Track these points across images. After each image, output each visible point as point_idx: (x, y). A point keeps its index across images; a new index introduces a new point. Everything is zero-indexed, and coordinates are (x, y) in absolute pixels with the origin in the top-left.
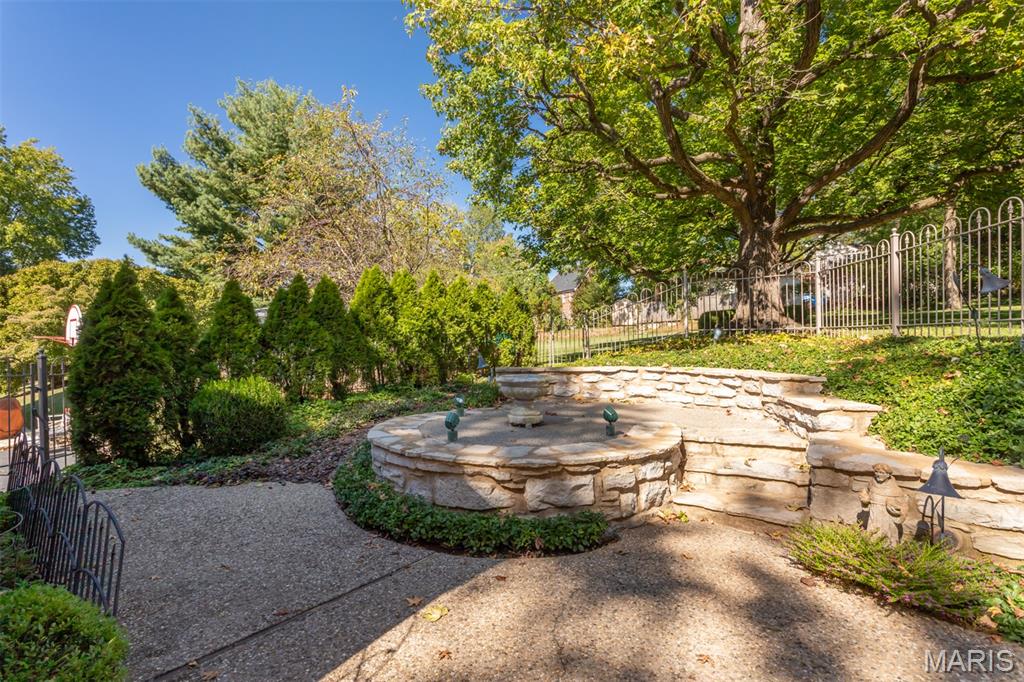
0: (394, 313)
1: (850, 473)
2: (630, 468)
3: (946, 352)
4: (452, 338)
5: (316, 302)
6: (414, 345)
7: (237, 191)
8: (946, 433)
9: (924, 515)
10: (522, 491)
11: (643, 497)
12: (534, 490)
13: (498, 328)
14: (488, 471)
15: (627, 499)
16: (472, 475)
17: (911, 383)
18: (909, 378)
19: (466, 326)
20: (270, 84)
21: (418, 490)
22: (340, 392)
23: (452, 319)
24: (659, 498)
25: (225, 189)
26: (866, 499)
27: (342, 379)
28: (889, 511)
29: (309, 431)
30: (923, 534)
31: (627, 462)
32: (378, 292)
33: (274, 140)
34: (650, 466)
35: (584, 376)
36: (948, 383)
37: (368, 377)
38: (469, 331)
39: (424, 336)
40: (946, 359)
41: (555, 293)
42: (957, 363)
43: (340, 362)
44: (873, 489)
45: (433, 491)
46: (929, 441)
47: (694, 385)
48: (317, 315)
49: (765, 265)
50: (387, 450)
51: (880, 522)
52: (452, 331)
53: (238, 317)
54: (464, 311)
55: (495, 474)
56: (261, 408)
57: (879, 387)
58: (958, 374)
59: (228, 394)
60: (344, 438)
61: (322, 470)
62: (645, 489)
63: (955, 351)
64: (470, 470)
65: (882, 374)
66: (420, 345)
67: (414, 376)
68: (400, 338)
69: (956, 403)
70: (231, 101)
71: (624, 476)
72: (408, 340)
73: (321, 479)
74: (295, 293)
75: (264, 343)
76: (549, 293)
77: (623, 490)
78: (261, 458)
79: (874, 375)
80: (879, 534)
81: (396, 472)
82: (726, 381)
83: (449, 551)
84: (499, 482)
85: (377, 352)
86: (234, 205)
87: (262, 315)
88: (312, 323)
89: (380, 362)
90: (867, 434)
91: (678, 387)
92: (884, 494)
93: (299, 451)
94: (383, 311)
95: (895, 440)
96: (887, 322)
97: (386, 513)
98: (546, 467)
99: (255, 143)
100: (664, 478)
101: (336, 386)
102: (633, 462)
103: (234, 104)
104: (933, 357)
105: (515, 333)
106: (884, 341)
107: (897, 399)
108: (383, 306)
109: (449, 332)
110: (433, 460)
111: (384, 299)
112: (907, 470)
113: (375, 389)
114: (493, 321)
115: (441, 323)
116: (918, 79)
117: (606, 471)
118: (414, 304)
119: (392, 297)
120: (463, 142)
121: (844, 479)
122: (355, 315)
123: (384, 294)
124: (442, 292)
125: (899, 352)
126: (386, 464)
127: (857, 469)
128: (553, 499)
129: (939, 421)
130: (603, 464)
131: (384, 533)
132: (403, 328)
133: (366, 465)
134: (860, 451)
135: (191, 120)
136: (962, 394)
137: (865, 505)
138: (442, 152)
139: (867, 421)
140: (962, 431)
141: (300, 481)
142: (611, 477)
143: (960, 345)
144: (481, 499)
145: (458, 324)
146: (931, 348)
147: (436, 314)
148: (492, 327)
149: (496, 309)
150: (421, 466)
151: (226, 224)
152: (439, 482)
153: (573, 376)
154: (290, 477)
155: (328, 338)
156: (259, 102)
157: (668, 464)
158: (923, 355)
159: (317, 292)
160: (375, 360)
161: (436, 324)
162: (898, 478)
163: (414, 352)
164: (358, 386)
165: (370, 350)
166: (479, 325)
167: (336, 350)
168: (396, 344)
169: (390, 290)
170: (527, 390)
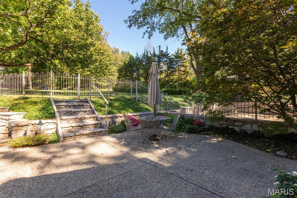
1: (22, 126)
3: (36, 101)
8: (39, 116)
9: (36, 131)
17: (31, 107)
18: (30, 106)
26: (26, 130)
28: (31, 131)
30: (36, 134)
36: (38, 107)
40: (37, 102)
42: (39, 103)
44: (27, 128)
46: (37, 117)
51: (29, 133)
57: (24, 108)
58: (40, 105)
63: (38, 100)
65: (24, 106)
69: (40, 110)
79: (22, 106)
80: (29, 136)
90: (22, 119)
92: (30, 128)
95: (30, 119)
96: (21, 93)
104: (34, 102)
106: (22, 98)
107: (29, 111)
112: (34, 123)
116: (28, 36)
121: (20, 128)
125: (26, 100)
127: (24, 125)
129: (38, 114)
134: (23, 122)
136: (41, 108)
137: (26, 131)
139: (22, 116)
140: (42, 115)
143: (39, 99)
146: (33, 100)
158: (32, 101)
162: (32, 125)
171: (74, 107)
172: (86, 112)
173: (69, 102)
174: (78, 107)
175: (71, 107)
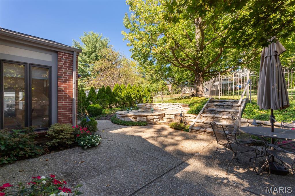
0: (121, 92)
2: (152, 116)
4: (133, 97)
5: (106, 91)
6: (125, 99)
7: (84, 60)
10: (136, 119)
11: (154, 121)
12: (138, 119)
13: (143, 95)
14: (132, 116)
15: (152, 121)
16: (130, 117)
19: (136, 95)
20: (92, 32)
21: (123, 119)
22: (111, 108)
23: (133, 94)
24: (157, 121)
25: (81, 60)
27: (111, 105)
29: (106, 114)
31: (151, 115)
32: (118, 89)
33: (93, 47)
34: (155, 116)
35: (156, 105)
37: (116, 105)
38: (136, 96)
39: (127, 97)
41: (167, 85)
43: (111, 102)
45: (125, 119)
47: (173, 106)
48: (107, 93)
49: (199, 82)
50: (119, 114)
52: (133, 96)
53: (93, 94)
54: (136, 92)
55: (133, 116)
56: (99, 109)
59: (93, 107)
60: (112, 114)
61: (109, 118)
62: (155, 120)
64: (129, 116)
66: (126, 99)
67: (125, 105)
68: (122, 97)
70: (83, 37)
71: (151, 117)
72: (124, 98)
73: (109, 120)
74: (103, 89)
75: (97, 98)
76: (165, 85)
77: (151, 119)
78: (99, 117)
81: (120, 117)
82: (178, 105)
83: (126, 126)
84: (133, 117)
85: (118, 100)
86: (83, 64)
87: (97, 93)
88: (106, 95)
89: (118, 102)
91: (171, 107)
93: (105, 116)
94: (119, 92)
97: (118, 122)
98: (139, 115)
99: (88, 48)
100: (158, 118)
101: (110, 106)
102: (153, 116)
103: (83, 38)
105: (147, 96)
108: (119, 91)
109: (132, 96)
110: (125, 115)
111: (119, 90)
113: (117, 107)
114: (142, 94)
115: (130, 94)
117: (148, 116)
118: (125, 91)
119: (121, 89)
120: (136, 56)
122: (113, 93)
123: (119, 89)
124: (131, 88)
126: (119, 116)
128: (140, 120)
130: (148, 115)
131: (118, 124)
132: (123, 95)
133: (116, 117)
135: (73, 43)
138: (132, 58)
139: (188, 110)
141: (105, 120)
142: (149, 117)
144: (131, 120)
145: (134, 95)
147: (129, 93)
148: (142, 95)
149: (143, 91)
150: (123, 116)
151: (82, 69)
152: (125, 118)
153: (154, 105)
154: (104, 119)
155: (109, 97)
156: (89, 38)
157: (159, 116)
159: (107, 89)
160: (117, 101)
161: (129, 95)
163: (125, 100)
164: (114, 107)
165: (116, 99)
166: (138, 95)
167: (110, 100)
168: (121, 99)
169: (120, 88)
170: (141, 106)
171: (223, 107)
172: (231, 113)
173: (223, 102)
174: (227, 107)
175: (220, 107)
